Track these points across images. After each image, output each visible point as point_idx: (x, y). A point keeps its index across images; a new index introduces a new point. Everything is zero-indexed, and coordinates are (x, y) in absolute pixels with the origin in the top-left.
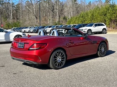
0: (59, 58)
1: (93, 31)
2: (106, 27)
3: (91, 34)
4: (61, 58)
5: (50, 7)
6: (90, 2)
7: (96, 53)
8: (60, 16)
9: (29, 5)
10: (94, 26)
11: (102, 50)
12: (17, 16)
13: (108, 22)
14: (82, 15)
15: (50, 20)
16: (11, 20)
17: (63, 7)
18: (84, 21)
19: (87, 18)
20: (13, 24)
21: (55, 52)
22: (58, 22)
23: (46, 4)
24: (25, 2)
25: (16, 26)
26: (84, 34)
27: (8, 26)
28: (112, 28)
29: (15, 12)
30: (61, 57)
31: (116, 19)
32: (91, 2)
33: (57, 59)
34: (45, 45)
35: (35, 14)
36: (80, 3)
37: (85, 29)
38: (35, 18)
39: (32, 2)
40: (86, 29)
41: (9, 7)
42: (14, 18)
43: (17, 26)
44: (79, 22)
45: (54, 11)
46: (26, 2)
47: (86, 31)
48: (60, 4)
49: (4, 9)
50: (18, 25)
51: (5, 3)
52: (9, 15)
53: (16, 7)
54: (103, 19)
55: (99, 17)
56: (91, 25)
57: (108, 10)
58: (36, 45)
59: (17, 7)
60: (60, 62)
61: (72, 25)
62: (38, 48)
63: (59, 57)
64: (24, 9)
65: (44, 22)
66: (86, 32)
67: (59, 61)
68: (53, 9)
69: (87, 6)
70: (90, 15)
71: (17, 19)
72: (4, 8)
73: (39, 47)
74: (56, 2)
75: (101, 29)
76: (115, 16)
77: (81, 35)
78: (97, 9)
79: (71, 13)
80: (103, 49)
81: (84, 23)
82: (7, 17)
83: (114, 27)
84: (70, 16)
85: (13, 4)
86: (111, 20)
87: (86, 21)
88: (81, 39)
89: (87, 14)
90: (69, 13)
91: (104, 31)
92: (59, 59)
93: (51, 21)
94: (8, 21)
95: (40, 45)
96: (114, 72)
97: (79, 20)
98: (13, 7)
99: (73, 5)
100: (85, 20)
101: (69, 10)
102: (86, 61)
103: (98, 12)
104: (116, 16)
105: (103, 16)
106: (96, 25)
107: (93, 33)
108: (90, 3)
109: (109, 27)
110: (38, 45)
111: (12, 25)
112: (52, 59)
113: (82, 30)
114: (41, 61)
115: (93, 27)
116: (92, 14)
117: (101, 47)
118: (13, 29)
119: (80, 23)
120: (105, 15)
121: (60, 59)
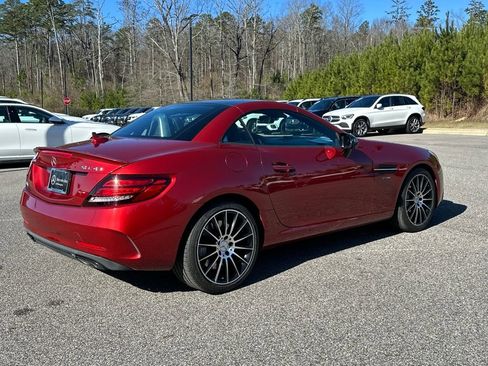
0: (225, 244)
1: (373, 124)
2: (423, 109)
3: (366, 135)
4: (234, 242)
5: (229, 42)
6: (367, 23)
7: (388, 215)
8: (260, 73)
9: (160, 32)
10: (379, 105)
11: (416, 200)
12: (118, 71)
13: (429, 92)
14: (335, 68)
15: (228, 83)
16: (98, 85)
17: (274, 41)
18: (345, 87)
19: (354, 77)
20: (105, 97)
21: (209, 213)
22: (254, 91)
23: (215, 30)
24: (144, 21)
25: (115, 103)
26: (342, 134)
27: (89, 103)
28: (442, 114)
29: (112, 55)
30: (235, 239)
31: (457, 82)
32: (370, 25)
33: (215, 249)
34: (158, 182)
35: (178, 65)
36: (331, 29)
37: (344, 117)
38: (178, 76)
39: (170, 23)
40: (348, 117)
41: (93, 41)
42: (107, 78)
43: (118, 104)
44: (326, 92)
45: (242, 53)
46: (147, 24)
47: (350, 122)
48: (262, 31)
49: (77, 47)
50: (121, 102)
51: (81, 26)
52: (91, 67)
53: (114, 39)
54: (410, 80)
55: (395, 75)
56: (367, 103)
57: (430, 50)
58: (121, 183)
59: (120, 41)
60: (229, 259)
61: (301, 101)
62: (127, 197)
63: (226, 237)
64: (142, 47)
65: (209, 93)
66: (350, 128)
67: (226, 257)
68: (239, 49)
69: (353, 38)
70: (364, 66)
71: (120, 79)
72: (77, 43)
73: (129, 195)
74: (249, 24)
75: (403, 116)
76: (452, 71)
77: (329, 140)
78: (388, 47)
79: (298, 60)
80: (419, 200)
81: (342, 96)
82: (85, 74)
83: (448, 111)
84: (295, 71)
85: (106, 29)
86: (438, 84)
87: (350, 86)
88: (329, 154)
89: (353, 64)
90: (293, 61)
91: (413, 125)
92: (227, 247)
93: (230, 88)
94: (88, 88)
95: (139, 182)
96: (480, 316)
97: (326, 84)
98: (107, 38)
99: (306, 33)
100: (346, 83)
101: (293, 52)
102: (349, 252)
103: (391, 55)
104: (455, 70)
105: (412, 70)
106: (385, 103)
107: (374, 129)
108: (364, 26)
109: (432, 111)
110: (131, 182)
111: (102, 100)
112: (193, 248)
113: (336, 118)
114: (139, 256)
115: (376, 107)
116: (373, 63)
117: (412, 189)
118: (101, 114)
119: (330, 95)
120: (418, 67)
121: (231, 244)
